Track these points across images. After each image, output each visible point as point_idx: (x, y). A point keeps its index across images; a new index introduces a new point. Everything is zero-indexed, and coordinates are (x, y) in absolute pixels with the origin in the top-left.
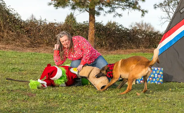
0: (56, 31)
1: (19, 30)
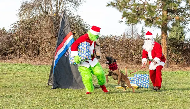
0: (132, 47)
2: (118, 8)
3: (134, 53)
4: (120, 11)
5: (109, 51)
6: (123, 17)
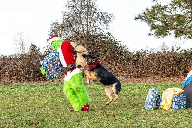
0: (163, 60)
1: (126, 62)
2: (146, 21)
3: (165, 66)
4: (149, 24)
5: (141, 66)
6: (152, 29)
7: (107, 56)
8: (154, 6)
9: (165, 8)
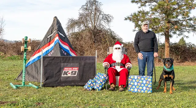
2: (133, 22)
6: (136, 27)
7: (107, 44)
8: (139, 11)
9: (147, 13)
